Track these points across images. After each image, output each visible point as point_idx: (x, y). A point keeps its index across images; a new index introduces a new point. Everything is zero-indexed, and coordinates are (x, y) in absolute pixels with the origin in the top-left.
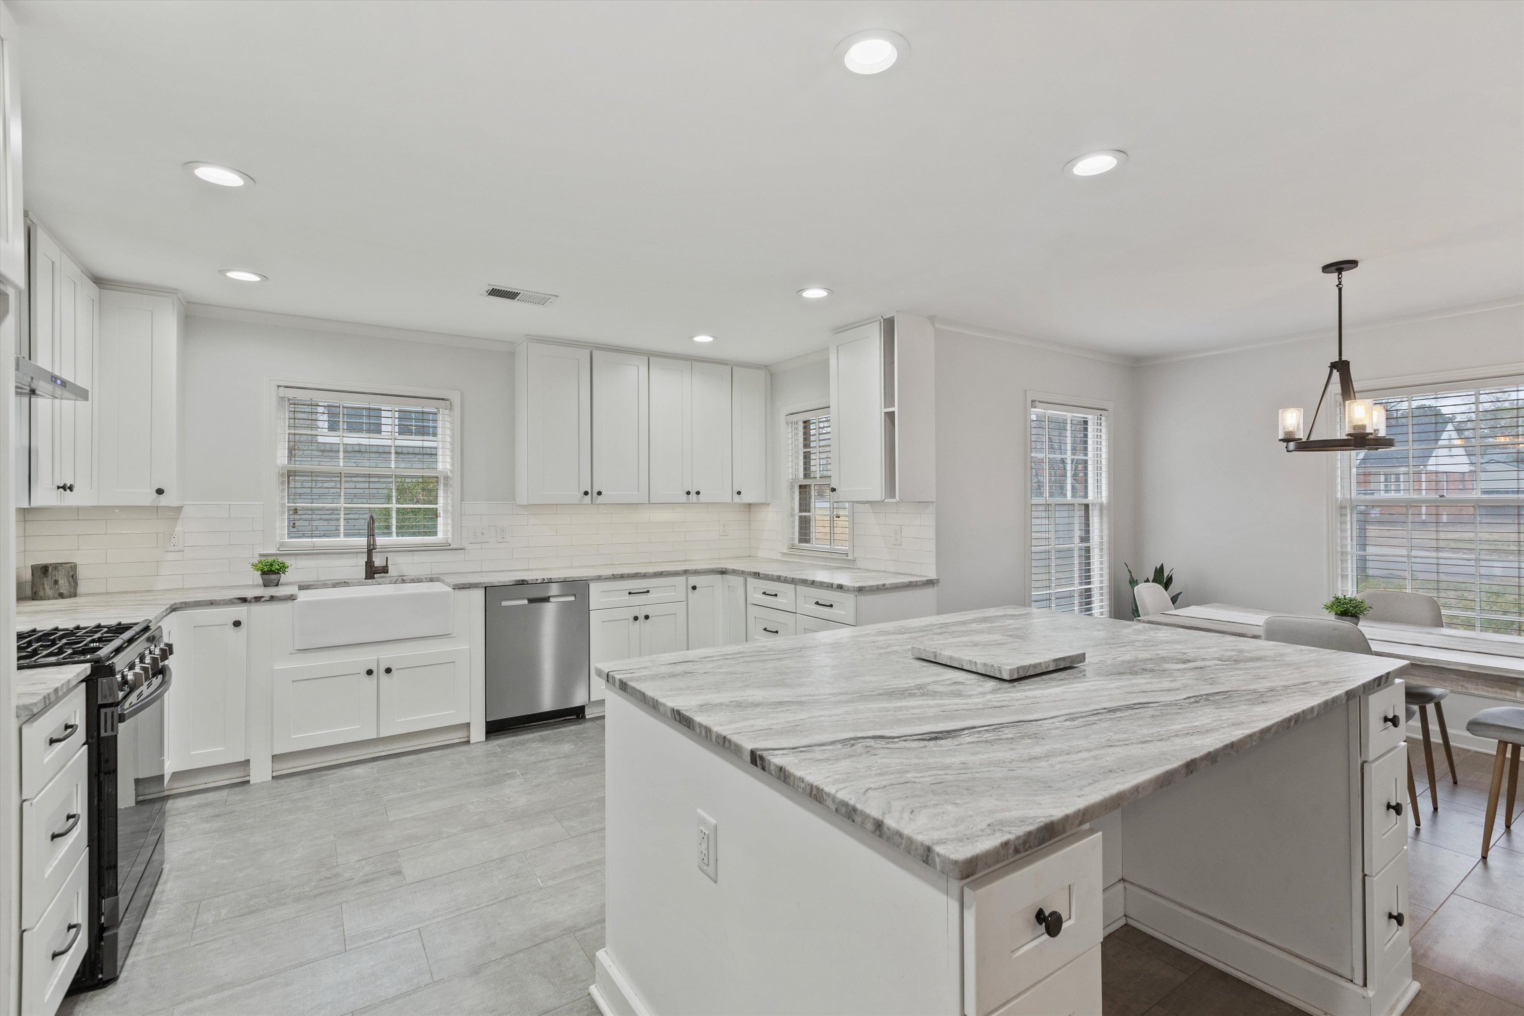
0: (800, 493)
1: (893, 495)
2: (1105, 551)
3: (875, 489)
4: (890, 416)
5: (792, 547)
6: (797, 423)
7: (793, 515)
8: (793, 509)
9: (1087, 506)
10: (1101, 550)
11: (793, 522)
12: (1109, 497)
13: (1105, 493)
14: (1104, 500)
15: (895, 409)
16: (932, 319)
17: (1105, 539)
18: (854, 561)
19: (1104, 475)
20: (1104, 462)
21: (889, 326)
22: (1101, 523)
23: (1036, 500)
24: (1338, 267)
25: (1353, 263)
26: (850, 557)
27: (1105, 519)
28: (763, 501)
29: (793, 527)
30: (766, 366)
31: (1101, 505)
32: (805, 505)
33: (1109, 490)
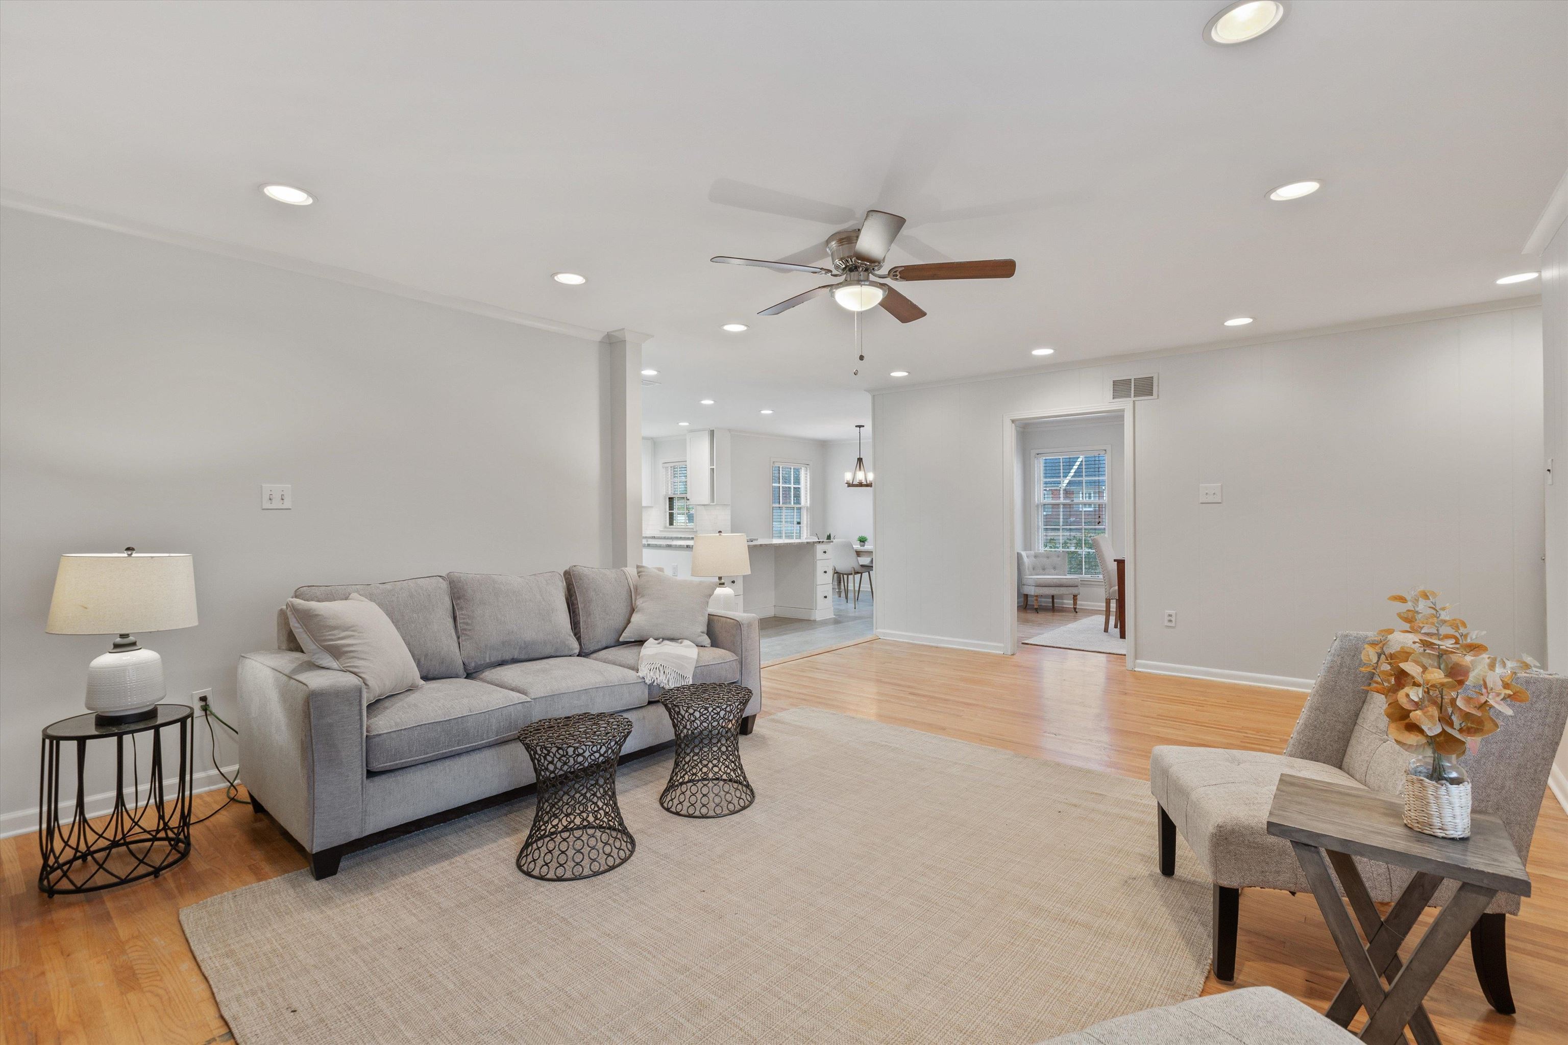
0: (669, 501)
1: (713, 502)
2: (809, 528)
3: (705, 498)
4: (713, 469)
5: (666, 527)
6: (668, 467)
7: (666, 512)
8: (665, 509)
9: (799, 509)
10: (807, 527)
11: (666, 515)
12: (810, 504)
13: (808, 502)
14: (808, 505)
15: (714, 467)
16: (730, 430)
17: (809, 523)
18: (696, 532)
19: (808, 494)
20: (808, 488)
21: (712, 433)
22: (807, 516)
23: (774, 505)
24: (860, 427)
25: (863, 426)
26: (695, 530)
27: (809, 514)
28: (650, 505)
29: (666, 518)
30: (652, 438)
31: (807, 507)
32: (671, 507)
33: (810, 501)
